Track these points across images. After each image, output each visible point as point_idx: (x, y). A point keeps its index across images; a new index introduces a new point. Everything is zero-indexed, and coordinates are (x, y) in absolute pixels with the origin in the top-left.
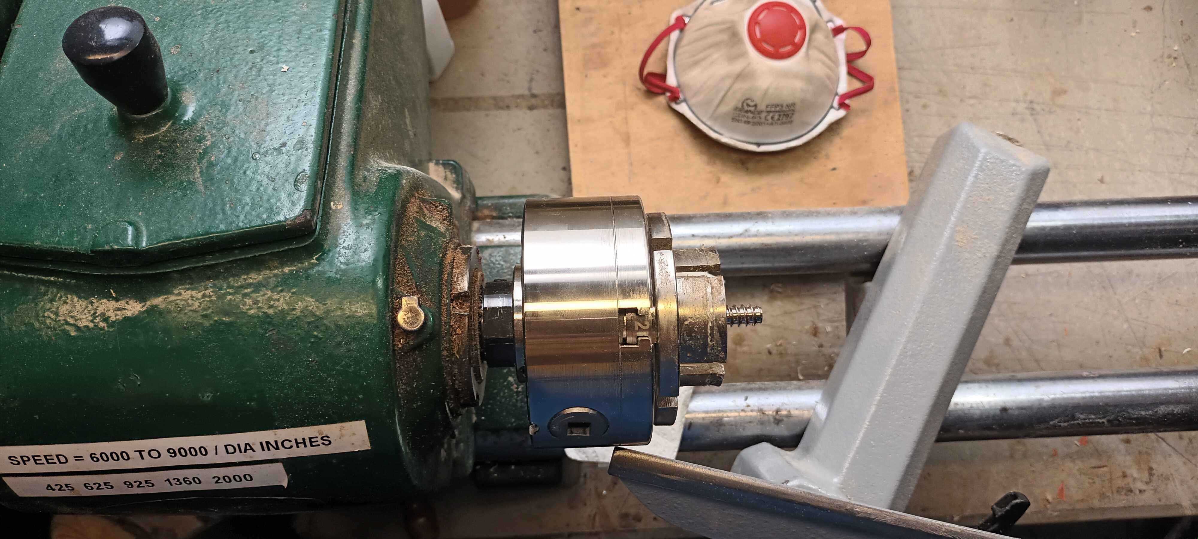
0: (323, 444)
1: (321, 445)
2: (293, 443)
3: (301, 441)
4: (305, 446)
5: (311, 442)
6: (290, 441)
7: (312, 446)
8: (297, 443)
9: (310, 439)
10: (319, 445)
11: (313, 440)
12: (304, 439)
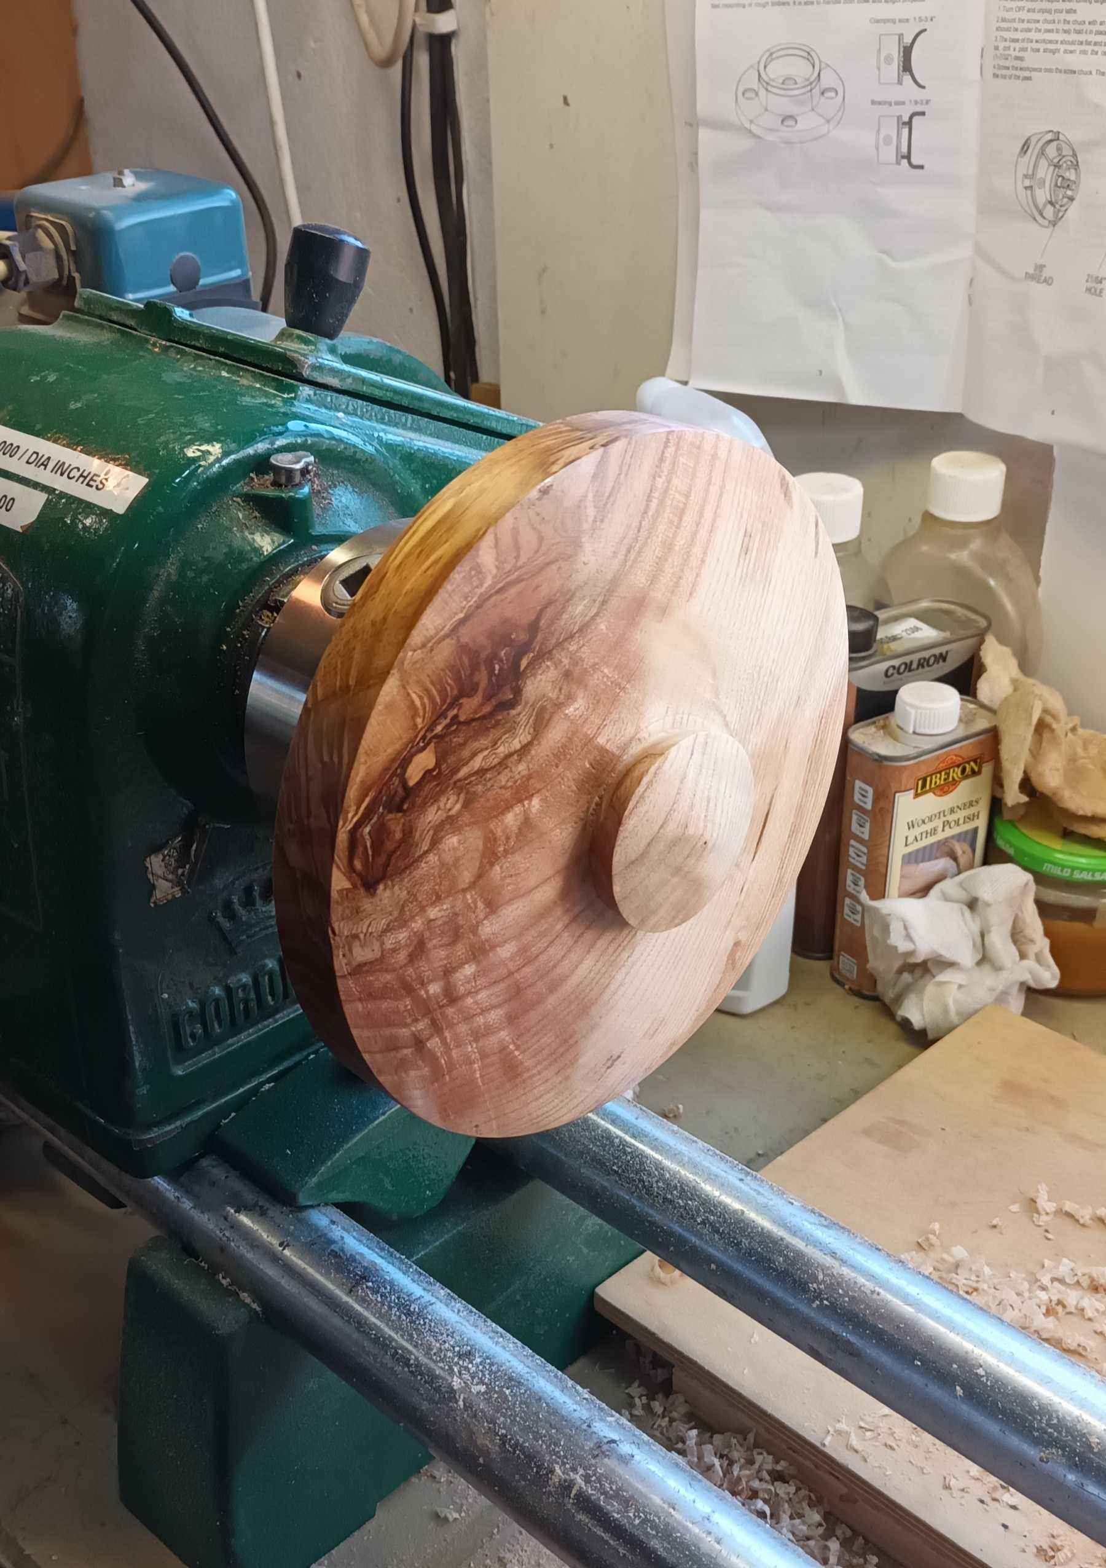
0: (97, 486)
1: (94, 488)
2: (78, 474)
3: (85, 474)
4: (82, 483)
5: (92, 479)
6: (79, 469)
7: (88, 485)
8: (81, 476)
9: (95, 475)
10: (91, 486)
11: (95, 478)
12: (89, 473)
